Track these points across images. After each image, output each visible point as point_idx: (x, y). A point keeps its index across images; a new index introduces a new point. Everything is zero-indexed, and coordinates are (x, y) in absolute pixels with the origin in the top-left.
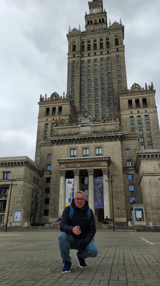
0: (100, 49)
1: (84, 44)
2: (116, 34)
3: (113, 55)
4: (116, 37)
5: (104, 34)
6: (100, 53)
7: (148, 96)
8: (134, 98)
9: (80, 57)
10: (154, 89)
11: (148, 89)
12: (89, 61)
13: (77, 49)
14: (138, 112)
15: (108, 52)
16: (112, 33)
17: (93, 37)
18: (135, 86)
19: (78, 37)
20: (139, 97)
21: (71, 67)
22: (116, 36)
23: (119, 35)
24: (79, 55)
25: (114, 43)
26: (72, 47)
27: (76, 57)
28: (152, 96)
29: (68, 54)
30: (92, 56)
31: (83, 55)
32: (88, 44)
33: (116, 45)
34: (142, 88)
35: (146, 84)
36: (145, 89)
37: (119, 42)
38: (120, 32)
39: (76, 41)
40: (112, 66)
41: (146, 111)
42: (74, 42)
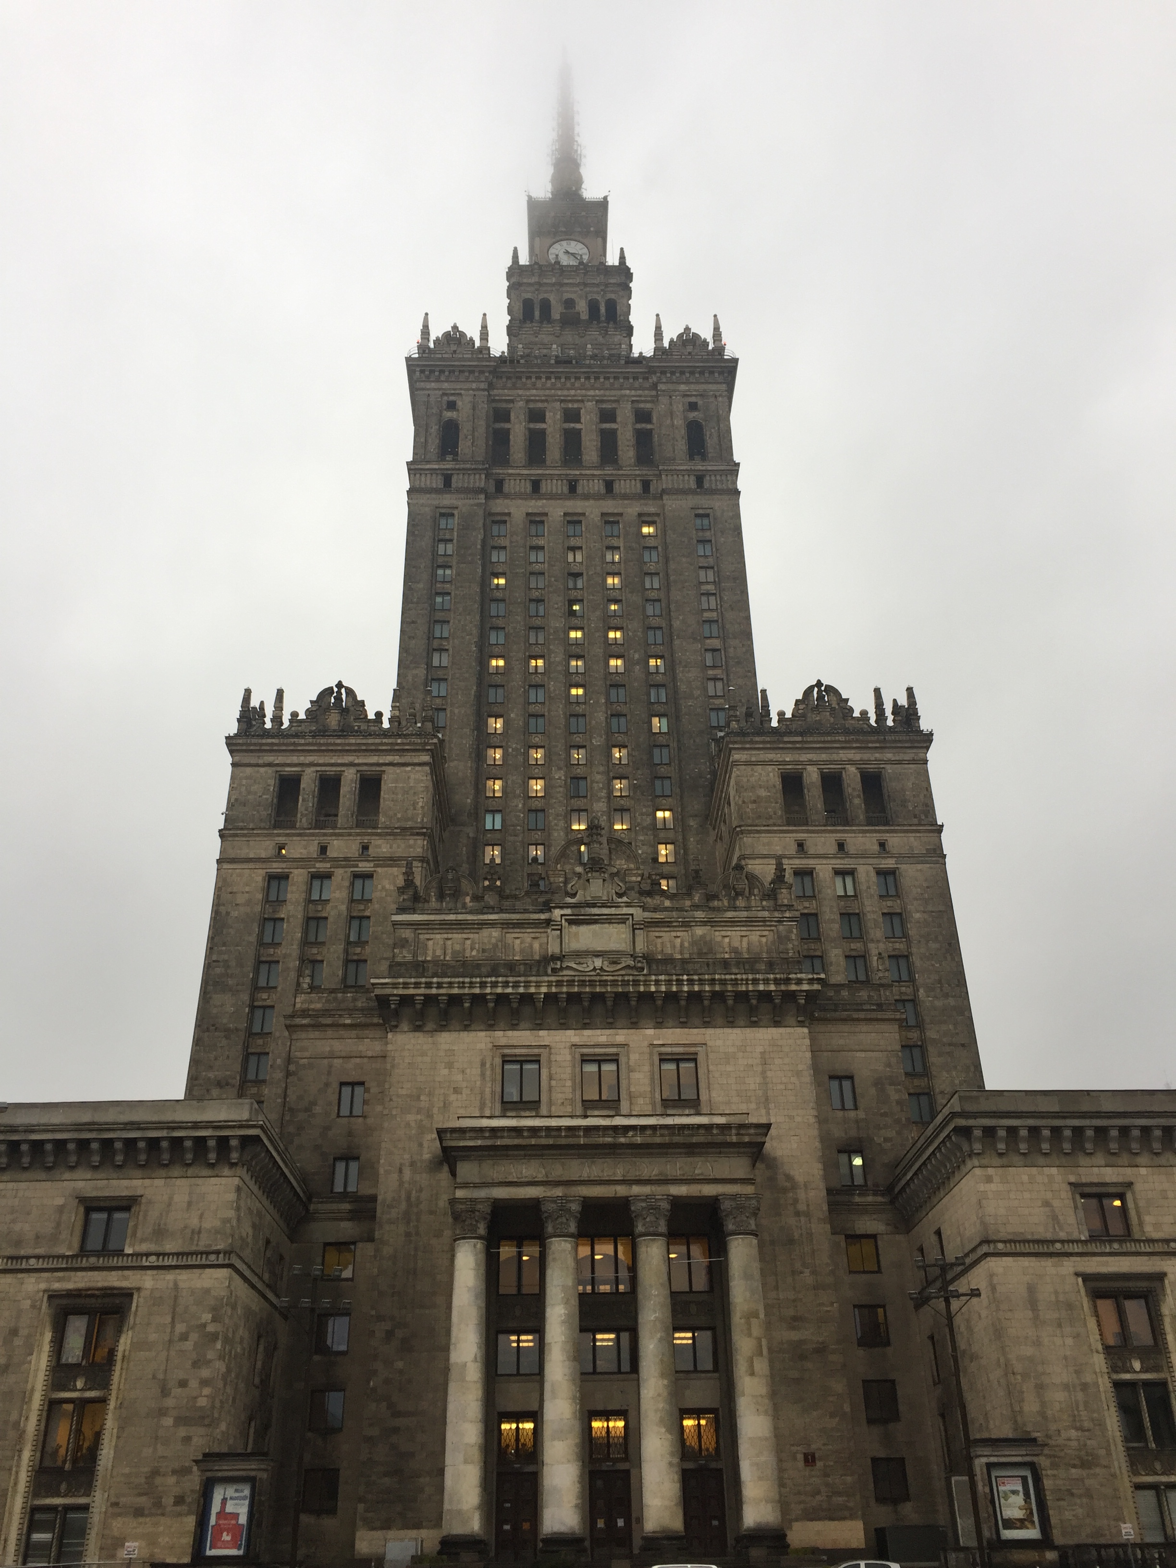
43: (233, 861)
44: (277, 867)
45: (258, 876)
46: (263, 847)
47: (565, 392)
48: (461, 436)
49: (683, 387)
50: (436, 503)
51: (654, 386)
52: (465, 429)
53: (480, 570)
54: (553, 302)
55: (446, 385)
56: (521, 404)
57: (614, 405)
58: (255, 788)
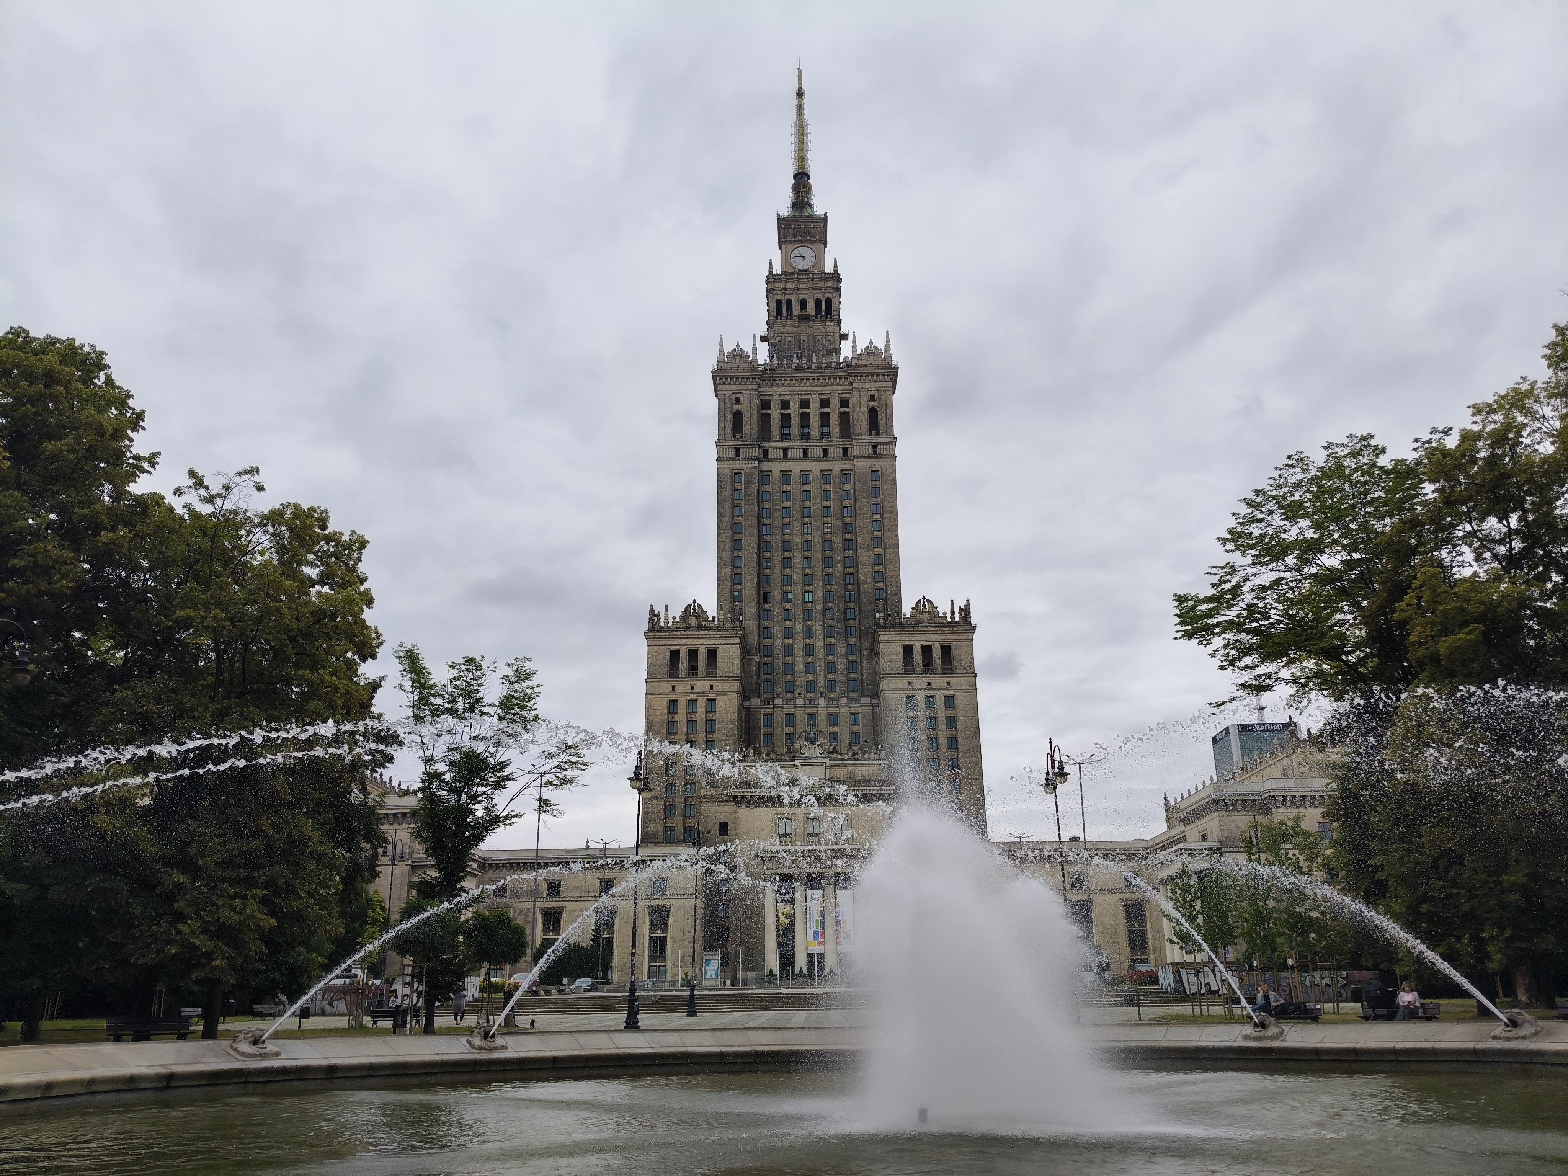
0: (821, 440)
1: (768, 411)
2: (873, 393)
3: (862, 465)
4: (873, 403)
5: (833, 385)
6: (819, 453)
7: (955, 640)
8: (917, 641)
9: (757, 459)
10: (973, 622)
11: (957, 619)
12: (785, 476)
13: (746, 428)
14: (929, 684)
15: (845, 450)
16: (861, 385)
17: (797, 389)
18: (924, 606)
19: (751, 383)
20: (932, 641)
21: (727, 493)
22: (872, 398)
23: (883, 398)
24: (755, 452)
25: (865, 425)
26: (729, 417)
27: (744, 459)
28: (966, 640)
29: (719, 445)
30: (795, 460)
31: (765, 451)
32: (782, 411)
33: (871, 434)
34: (941, 615)
35: (952, 602)
36: (949, 619)
37: (882, 422)
38: (884, 384)
39: (742, 399)
40: (858, 504)
41: (948, 683)
42: (738, 401)
43: (653, 694)
44: (673, 697)
45: (665, 703)
46: (665, 687)
47: (801, 389)
48: (744, 423)
49: (867, 385)
50: (732, 466)
51: (851, 384)
52: (746, 417)
53: (756, 509)
54: (794, 302)
55: (734, 387)
56: (776, 397)
57: (829, 396)
58: (659, 657)
